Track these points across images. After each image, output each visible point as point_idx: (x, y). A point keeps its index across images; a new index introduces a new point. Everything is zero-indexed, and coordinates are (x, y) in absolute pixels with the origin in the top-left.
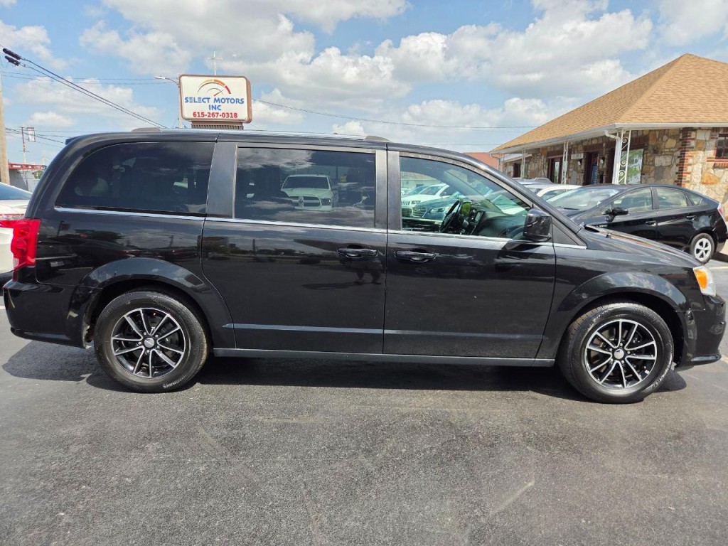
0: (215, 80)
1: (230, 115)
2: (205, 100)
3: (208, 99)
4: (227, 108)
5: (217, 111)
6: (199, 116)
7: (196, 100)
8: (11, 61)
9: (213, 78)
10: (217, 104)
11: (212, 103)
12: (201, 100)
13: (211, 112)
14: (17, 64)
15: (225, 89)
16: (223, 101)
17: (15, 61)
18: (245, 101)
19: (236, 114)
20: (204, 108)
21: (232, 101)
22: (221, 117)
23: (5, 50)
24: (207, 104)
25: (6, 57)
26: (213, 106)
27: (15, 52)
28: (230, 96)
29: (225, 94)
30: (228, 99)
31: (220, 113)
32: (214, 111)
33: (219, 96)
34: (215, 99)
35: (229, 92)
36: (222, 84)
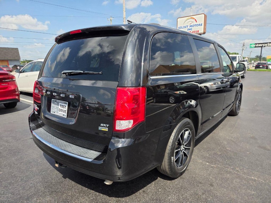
0: (191, 18)
1: (196, 32)
2: (186, 27)
3: (187, 26)
5: (191, 31)
7: (183, 27)
9: (190, 17)
10: (191, 28)
11: (189, 27)
16: (193, 26)
18: (203, 25)
19: (198, 31)
21: (197, 25)
23: (128, 21)
24: (187, 28)
25: (128, 23)
26: (189, 29)
27: (130, 21)
28: (196, 24)
29: (195, 23)
30: (195, 25)
31: (192, 31)
32: (189, 31)
33: (192, 24)
34: (190, 26)
35: (196, 22)
36: (194, 19)
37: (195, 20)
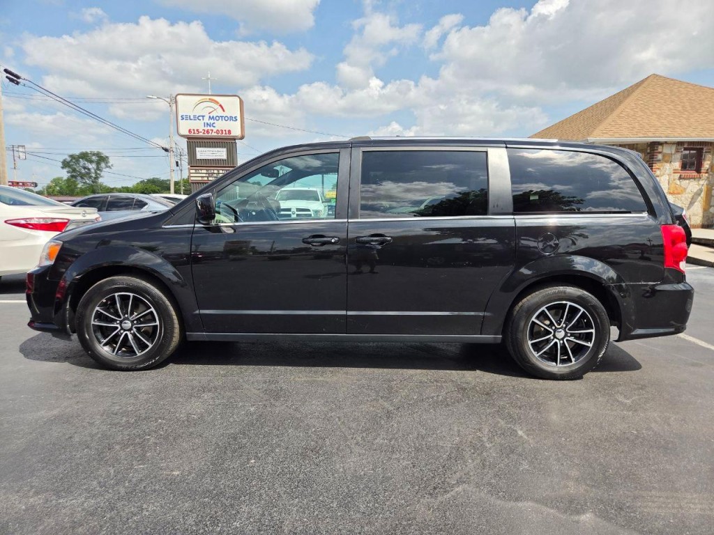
0: (210, 99)
1: (224, 132)
2: (200, 118)
3: (203, 116)
4: (221, 125)
5: (212, 128)
6: (194, 133)
7: (192, 117)
8: (11, 80)
9: (208, 98)
10: (212, 121)
11: (206, 120)
12: (197, 118)
13: (206, 128)
14: (18, 83)
15: (220, 108)
16: (217, 118)
17: (16, 81)
18: (239, 118)
19: (229, 131)
20: (199, 126)
21: (226, 119)
22: (216, 134)
23: (6, 71)
24: (202, 122)
25: (7, 77)
26: (207, 124)
27: (16, 72)
28: (224, 114)
29: (220, 112)
30: (222, 117)
31: (215, 130)
32: (209, 128)
33: (214, 114)
34: (210, 117)
35: (224, 111)
36: (216, 102)
37: (221, 106)
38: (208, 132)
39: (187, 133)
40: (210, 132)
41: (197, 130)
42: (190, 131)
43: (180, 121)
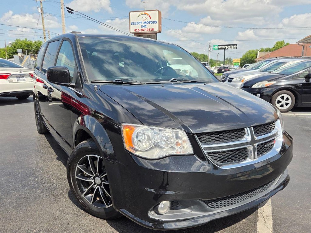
0: (144, 13)
1: (150, 30)
2: (139, 23)
3: (141, 22)
4: (149, 26)
5: (145, 28)
6: (137, 31)
7: (136, 23)
8: (69, 12)
9: (143, 12)
10: (145, 25)
11: (143, 24)
12: (138, 23)
13: (142, 28)
14: (72, 13)
15: (149, 17)
16: (148, 23)
17: (71, 12)
18: (158, 22)
19: (153, 29)
20: (139, 27)
21: (152, 22)
22: (147, 31)
23: (67, 8)
24: (141, 25)
25: (68, 11)
26: (143, 26)
28: (151, 20)
29: (149, 20)
30: (150, 22)
32: (144, 28)
33: (146, 21)
34: (144, 22)
35: (151, 18)
36: (148, 14)
37: (149, 16)
38: (143, 30)
39: (134, 32)
40: (144, 30)
41: (138, 30)
42: (135, 30)
43: (131, 26)
